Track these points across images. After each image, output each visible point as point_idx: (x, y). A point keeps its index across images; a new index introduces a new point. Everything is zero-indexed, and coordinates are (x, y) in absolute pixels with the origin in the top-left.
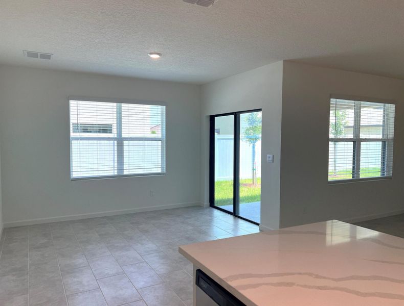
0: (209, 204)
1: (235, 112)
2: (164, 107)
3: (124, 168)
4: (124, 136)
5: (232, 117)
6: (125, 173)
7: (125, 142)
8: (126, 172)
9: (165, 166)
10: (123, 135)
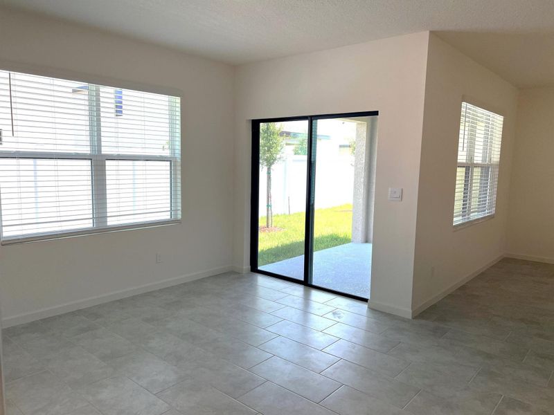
0: (250, 267)
1: (311, 117)
2: (178, 100)
3: (108, 214)
4: (105, 151)
5: (306, 123)
6: (109, 224)
7: (108, 163)
8: (111, 222)
9: (180, 208)
10: (103, 149)
